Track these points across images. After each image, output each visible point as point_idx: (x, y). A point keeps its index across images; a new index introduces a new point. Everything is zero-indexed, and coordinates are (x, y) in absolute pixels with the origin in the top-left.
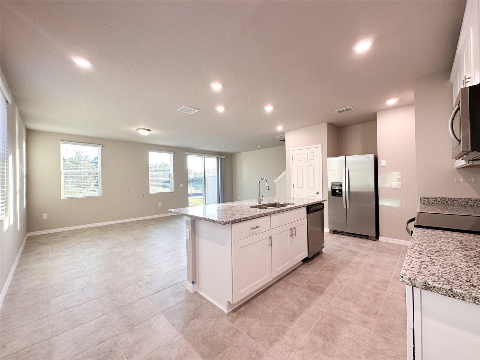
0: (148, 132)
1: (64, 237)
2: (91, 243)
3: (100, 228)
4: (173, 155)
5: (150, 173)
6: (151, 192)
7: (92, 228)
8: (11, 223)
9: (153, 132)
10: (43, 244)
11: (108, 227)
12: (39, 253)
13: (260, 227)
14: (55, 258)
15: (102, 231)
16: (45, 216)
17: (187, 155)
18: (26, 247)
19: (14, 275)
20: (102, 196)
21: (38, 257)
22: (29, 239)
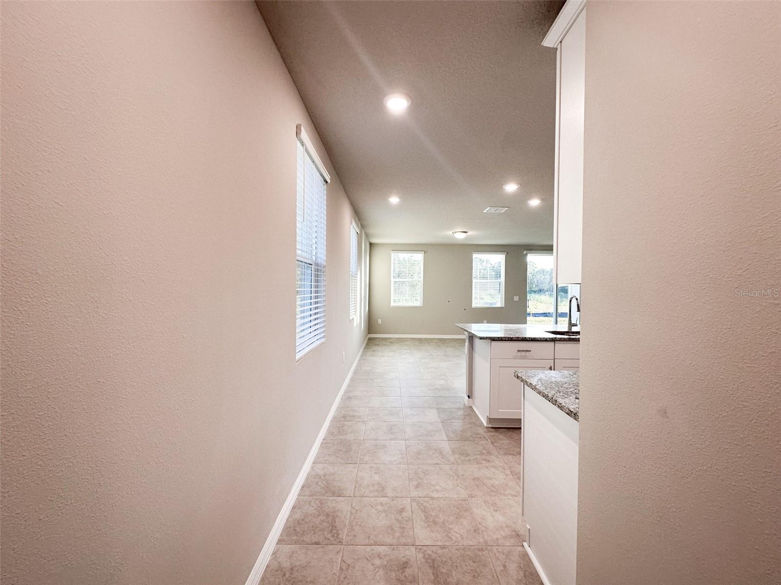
0: (465, 234)
1: (391, 342)
2: (408, 351)
3: (420, 340)
4: (504, 256)
5: (474, 281)
6: (474, 305)
7: (413, 338)
8: (358, 322)
9: (470, 233)
10: (376, 345)
11: (426, 340)
12: (374, 351)
13: (530, 351)
14: (382, 356)
15: (420, 343)
16: (380, 321)
17: (526, 254)
18: (367, 345)
19: (359, 361)
20: (423, 307)
21: (373, 353)
22: (370, 339)
